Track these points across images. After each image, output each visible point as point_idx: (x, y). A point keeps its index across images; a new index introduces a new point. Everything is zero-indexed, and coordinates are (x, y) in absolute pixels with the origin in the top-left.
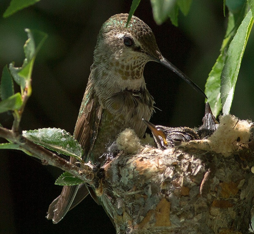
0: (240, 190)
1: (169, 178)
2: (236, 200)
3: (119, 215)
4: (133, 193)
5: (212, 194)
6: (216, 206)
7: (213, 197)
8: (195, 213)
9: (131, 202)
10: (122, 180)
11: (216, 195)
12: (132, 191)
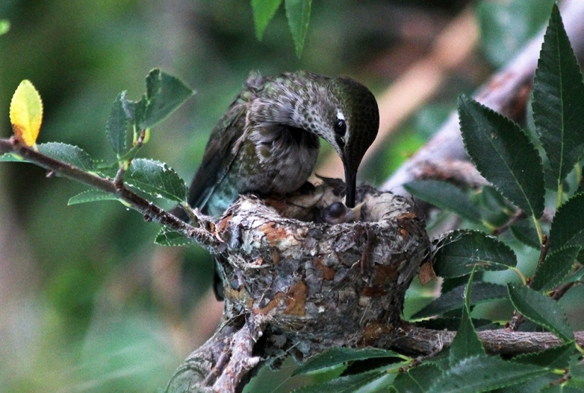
0: (399, 274)
1: (309, 255)
2: (392, 285)
3: (234, 289)
4: (258, 266)
5: (364, 280)
6: (367, 295)
7: (364, 282)
8: (339, 302)
9: (253, 277)
10: (244, 247)
11: (369, 281)
12: (257, 264)
